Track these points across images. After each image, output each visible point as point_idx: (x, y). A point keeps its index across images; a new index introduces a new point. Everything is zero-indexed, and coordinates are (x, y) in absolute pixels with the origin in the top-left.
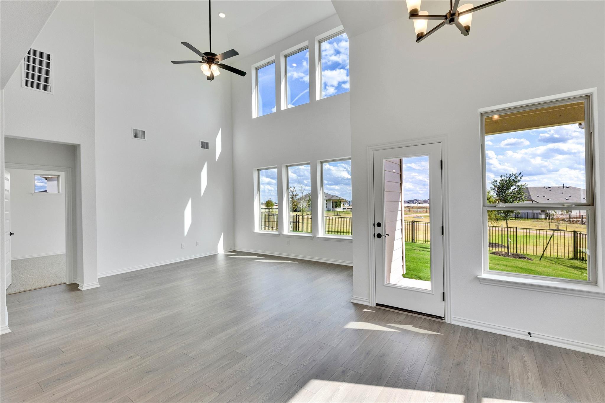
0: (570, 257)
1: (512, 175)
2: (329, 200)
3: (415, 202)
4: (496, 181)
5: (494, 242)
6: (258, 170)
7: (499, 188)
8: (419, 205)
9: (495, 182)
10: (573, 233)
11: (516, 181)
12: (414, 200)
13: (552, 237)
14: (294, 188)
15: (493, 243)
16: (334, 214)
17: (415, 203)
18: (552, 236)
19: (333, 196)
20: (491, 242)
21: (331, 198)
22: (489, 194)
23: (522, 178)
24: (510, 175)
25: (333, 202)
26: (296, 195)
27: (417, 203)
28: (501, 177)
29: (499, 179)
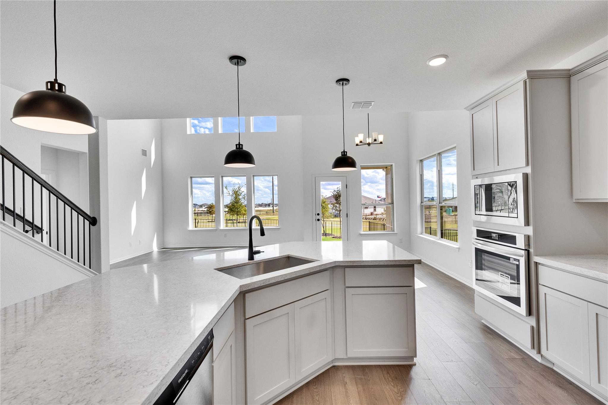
4: (335, 191)
6: (191, 177)
28: (337, 188)
29: (336, 190)
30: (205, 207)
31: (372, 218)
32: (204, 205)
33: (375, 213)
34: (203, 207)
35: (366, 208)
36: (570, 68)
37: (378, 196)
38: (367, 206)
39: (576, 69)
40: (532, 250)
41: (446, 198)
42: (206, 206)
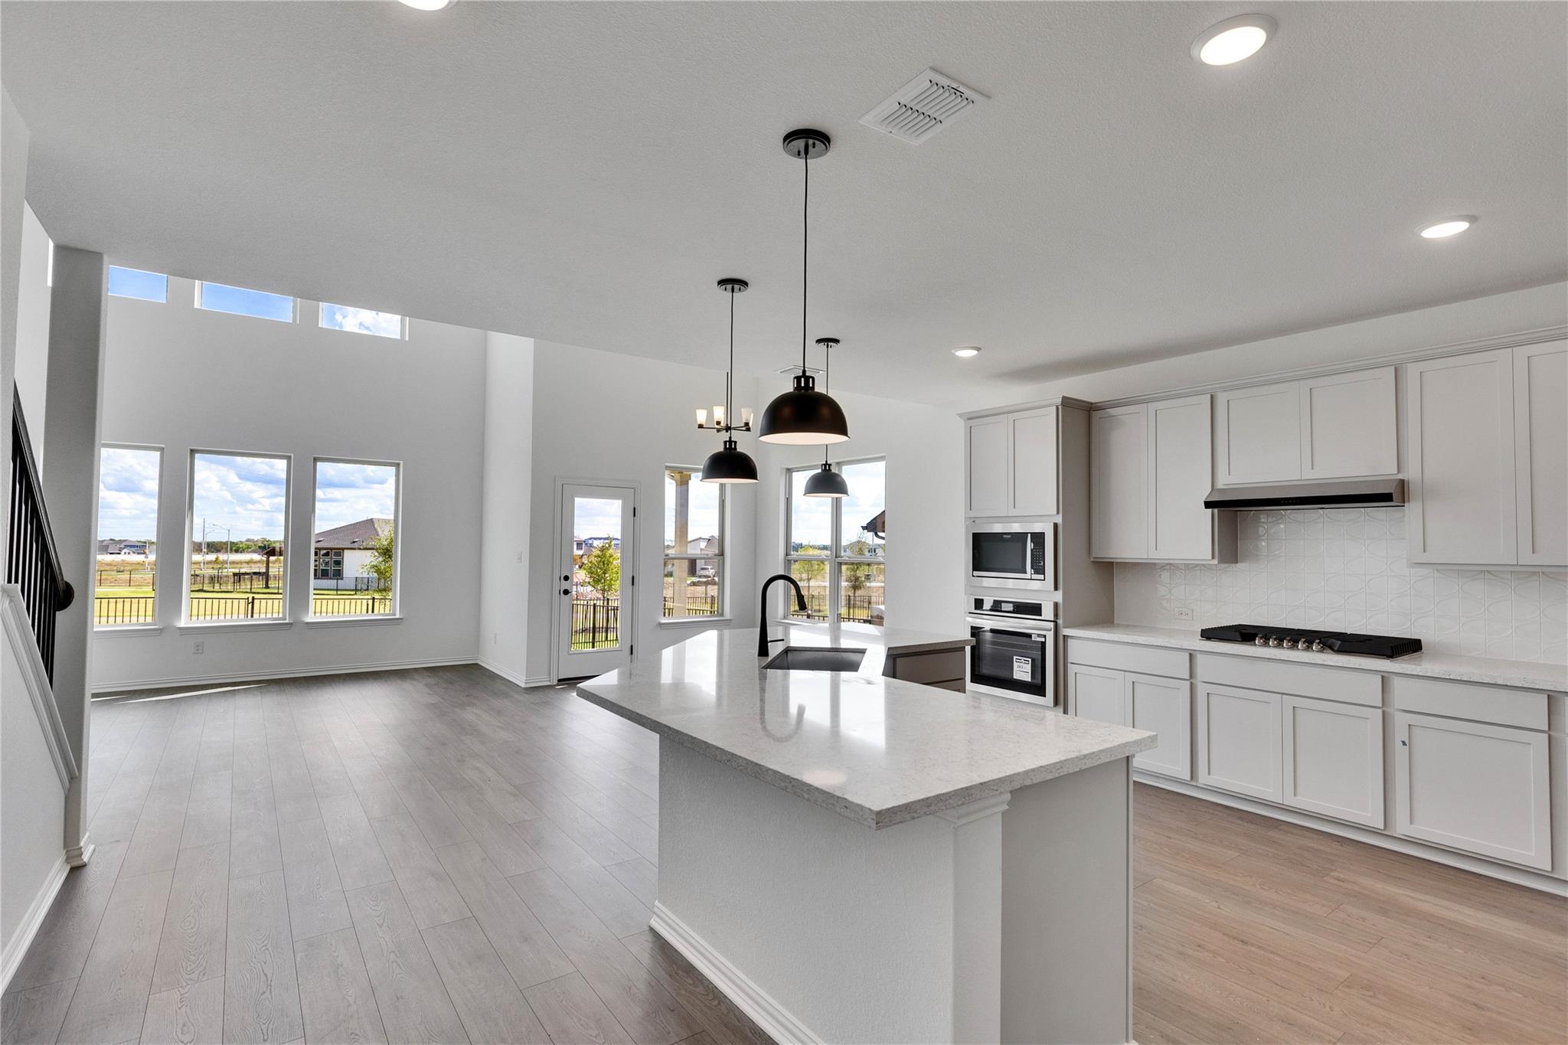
36: (1093, 401)
39: (1099, 404)
40: (1060, 622)
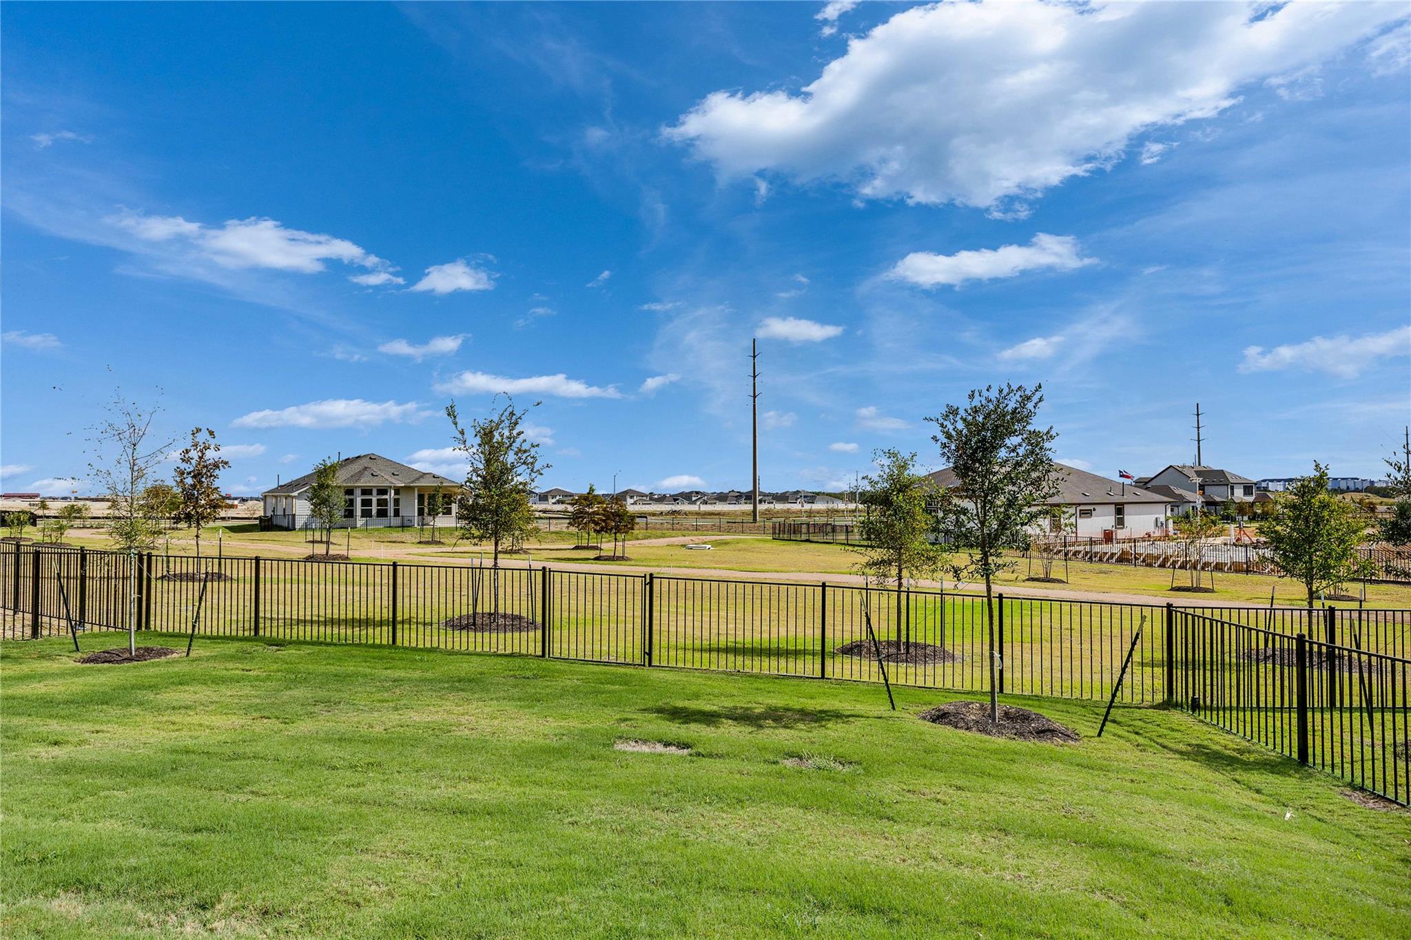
0: (1159, 698)
1: (1006, 391)
2: (408, 488)
3: (694, 499)
4: (955, 412)
5: (921, 641)
7: (963, 444)
8: (705, 508)
9: (951, 416)
10: (1165, 609)
11: (1020, 416)
12: (692, 492)
13: (1139, 641)
14: (211, 433)
15: (916, 645)
16: (418, 540)
17: (694, 503)
18: (1138, 634)
19: (424, 475)
20: (912, 640)
21: (412, 482)
22: (906, 473)
23: (1039, 405)
24: (1001, 391)
25: (421, 498)
26: (216, 466)
27: (698, 503)
28: (972, 396)
29: (964, 404)
30: (554, 500)
31: (1113, 555)
32: (551, 493)
33: (1121, 534)
34: (552, 501)
35: (1087, 514)
37: (1120, 472)
38: (1091, 507)
41: (1372, 482)
42: (558, 498)
